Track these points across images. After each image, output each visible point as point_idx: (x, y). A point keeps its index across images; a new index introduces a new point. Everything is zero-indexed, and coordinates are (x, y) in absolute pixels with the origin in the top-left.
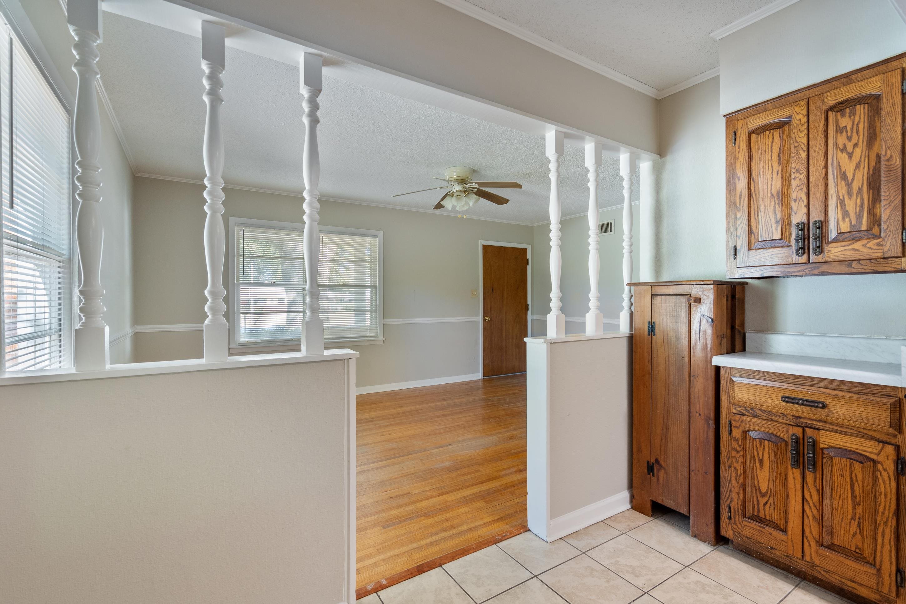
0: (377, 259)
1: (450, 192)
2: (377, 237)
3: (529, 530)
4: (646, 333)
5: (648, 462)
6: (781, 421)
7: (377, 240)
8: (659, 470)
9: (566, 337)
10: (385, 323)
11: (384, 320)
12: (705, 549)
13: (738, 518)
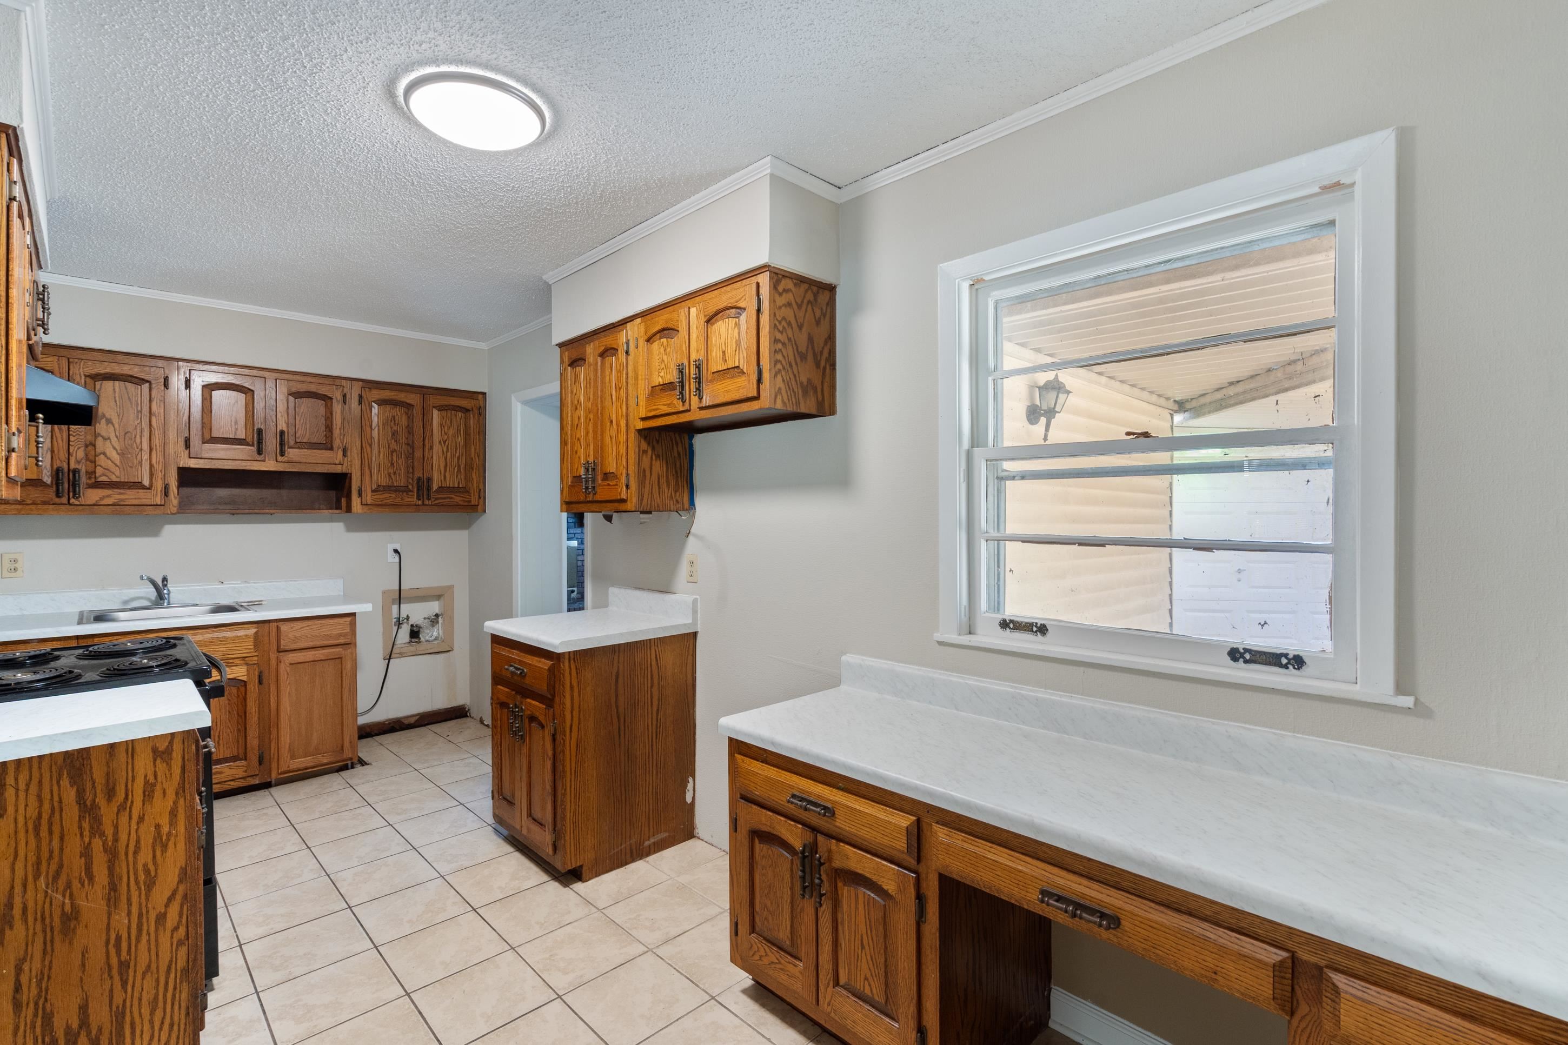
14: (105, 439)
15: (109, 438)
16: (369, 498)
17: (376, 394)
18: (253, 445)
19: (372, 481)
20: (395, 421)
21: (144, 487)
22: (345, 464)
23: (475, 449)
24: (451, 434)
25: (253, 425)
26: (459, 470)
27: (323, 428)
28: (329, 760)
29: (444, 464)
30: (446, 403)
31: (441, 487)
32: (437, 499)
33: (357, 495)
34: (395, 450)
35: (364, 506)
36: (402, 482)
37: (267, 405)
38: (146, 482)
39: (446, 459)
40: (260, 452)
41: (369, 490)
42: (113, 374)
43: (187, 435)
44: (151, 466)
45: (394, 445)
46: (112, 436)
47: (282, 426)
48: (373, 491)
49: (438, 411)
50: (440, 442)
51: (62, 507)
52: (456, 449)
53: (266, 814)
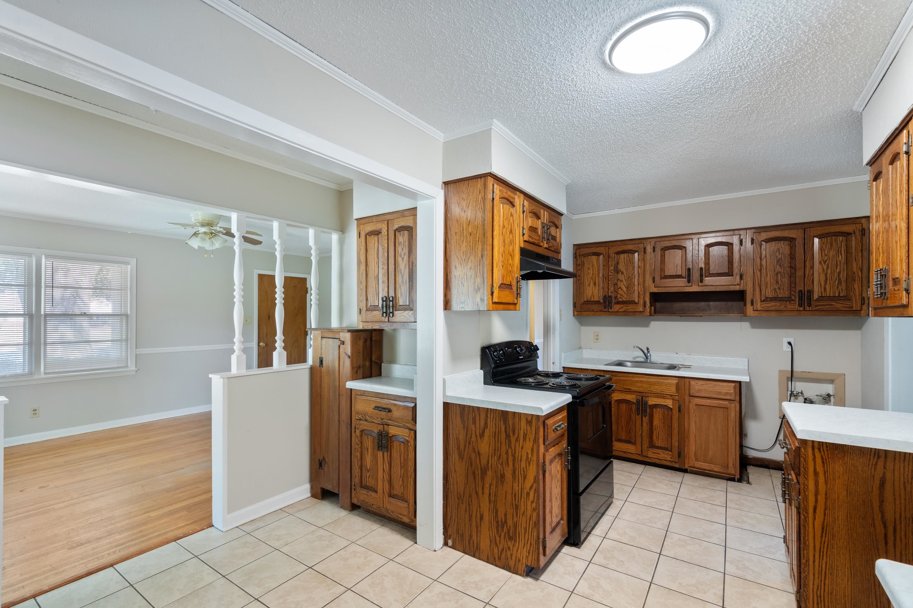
0: (129, 287)
1: (198, 231)
2: (129, 264)
3: (213, 526)
4: (318, 365)
5: (319, 460)
6: (376, 422)
7: (129, 267)
8: (325, 464)
9: (247, 372)
10: (137, 353)
11: (137, 350)
12: (343, 513)
13: (358, 489)
14: (621, 281)
15: (622, 281)
16: (759, 306)
17: (764, 236)
18: (685, 278)
19: (761, 294)
20: (779, 252)
21: (636, 303)
22: (742, 285)
23: (857, 265)
24: (831, 255)
25: (686, 266)
26: (840, 282)
27: (727, 263)
28: (719, 470)
29: (825, 278)
30: (827, 232)
31: (822, 297)
32: (817, 306)
33: (750, 304)
34: (780, 272)
35: (755, 312)
36: (786, 294)
37: (694, 254)
38: (636, 301)
39: (826, 275)
40: (689, 281)
41: (759, 300)
42: (624, 251)
43: (654, 276)
44: (639, 292)
45: (778, 269)
46: (624, 279)
47: (702, 265)
48: (761, 301)
49: (819, 239)
50: (820, 263)
51: (606, 313)
52: (837, 266)
53: (672, 485)
